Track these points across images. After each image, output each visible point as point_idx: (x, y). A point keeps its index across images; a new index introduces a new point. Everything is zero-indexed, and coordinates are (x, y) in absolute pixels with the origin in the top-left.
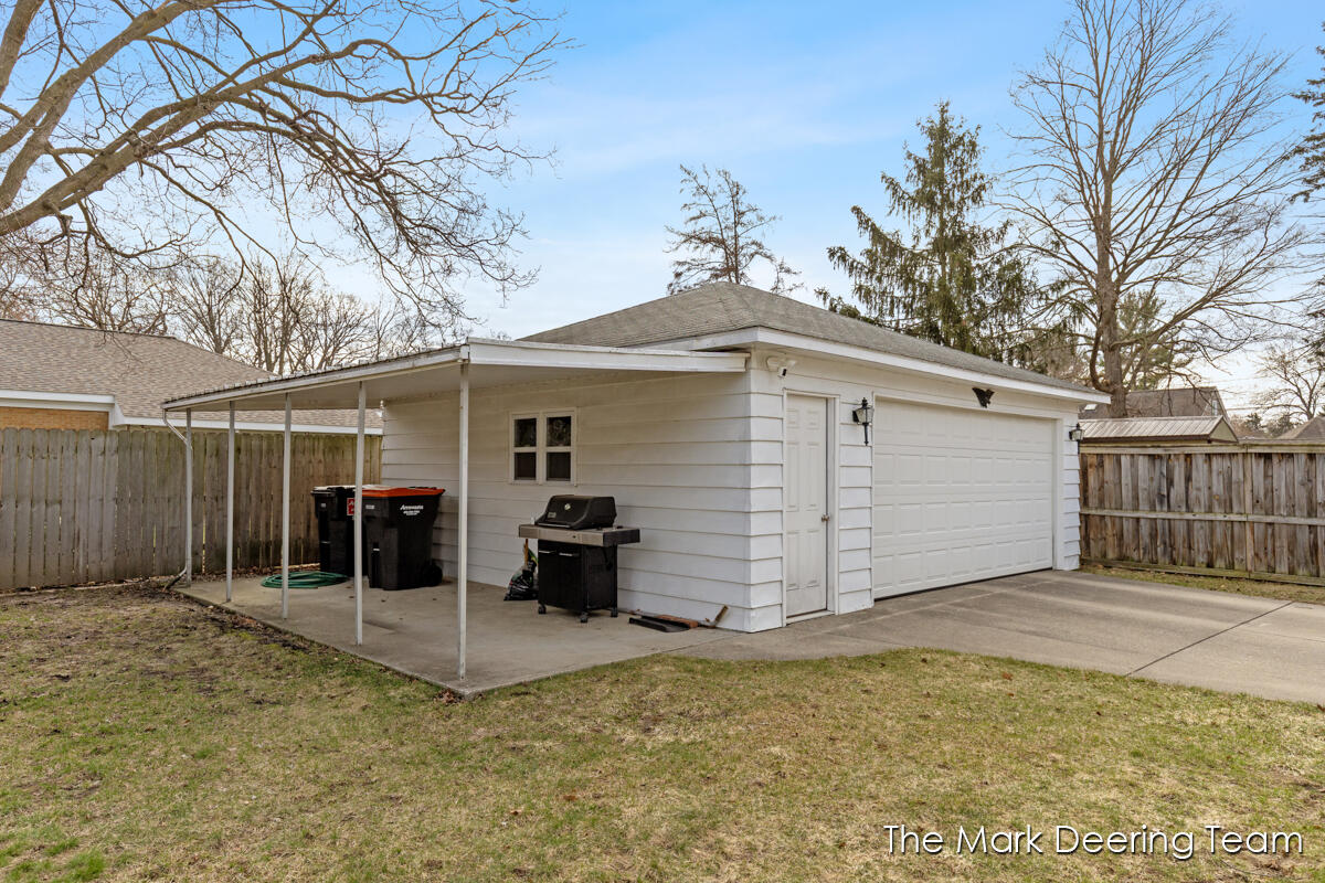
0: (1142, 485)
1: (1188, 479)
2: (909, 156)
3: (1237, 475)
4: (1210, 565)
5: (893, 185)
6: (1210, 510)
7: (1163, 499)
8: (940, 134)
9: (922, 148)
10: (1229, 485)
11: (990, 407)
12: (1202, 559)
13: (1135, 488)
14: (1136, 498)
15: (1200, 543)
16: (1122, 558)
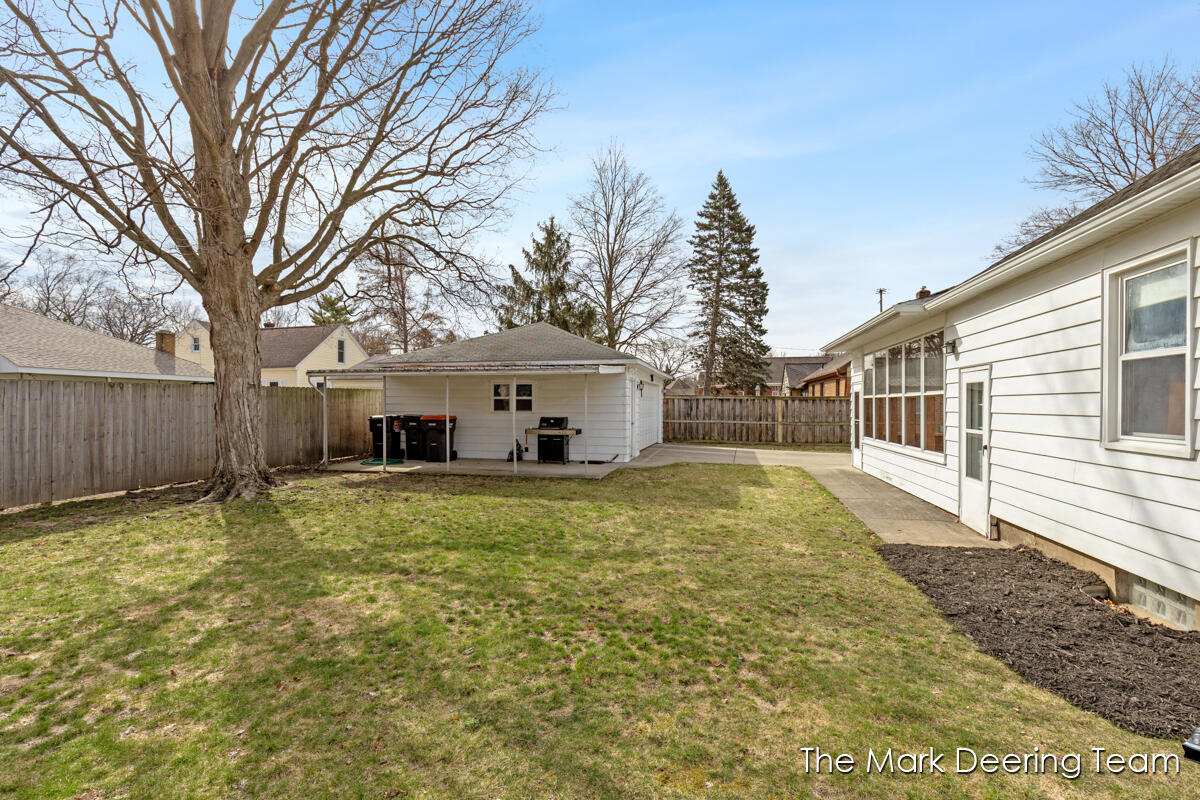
0: (682, 410)
1: (697, 408)
2: (534, 241)
3: (713, 406)
4: (704, 439)
5: (527, 255)
6: (704, 419)
7: (688, 415)
8: (551, 232)
9: (541, 237)
10: (710, 410)
11: (654, 382)
12: (701, 436)
13: (679, 412)
14: (679, 415)
15: (701, 432)
16: (674, 438)
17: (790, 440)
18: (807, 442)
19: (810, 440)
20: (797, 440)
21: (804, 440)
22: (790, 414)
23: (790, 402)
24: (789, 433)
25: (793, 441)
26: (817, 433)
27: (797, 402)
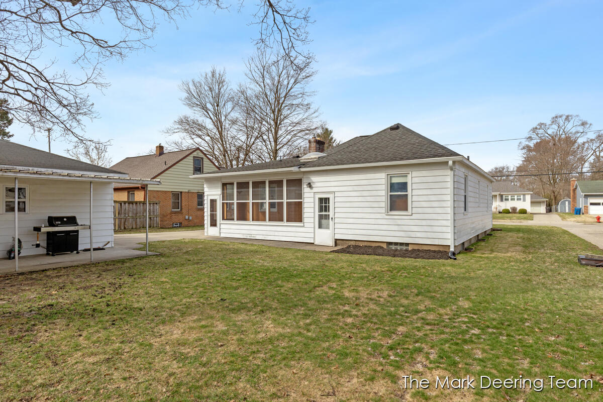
17: (122, 228)
18: (132, 228)
19: (134, 227)
20: (127, 228)
21: (131, 227)
22: (123, 211)
23: (123, 204)
24: (122, 224)
25: (125, 228)
26: (138, 223)
27: (127, 204)
